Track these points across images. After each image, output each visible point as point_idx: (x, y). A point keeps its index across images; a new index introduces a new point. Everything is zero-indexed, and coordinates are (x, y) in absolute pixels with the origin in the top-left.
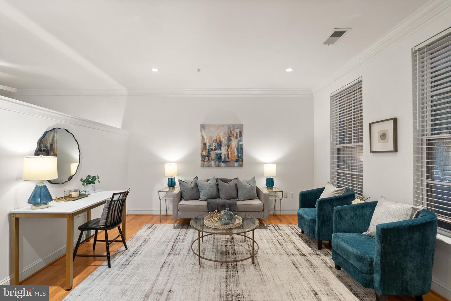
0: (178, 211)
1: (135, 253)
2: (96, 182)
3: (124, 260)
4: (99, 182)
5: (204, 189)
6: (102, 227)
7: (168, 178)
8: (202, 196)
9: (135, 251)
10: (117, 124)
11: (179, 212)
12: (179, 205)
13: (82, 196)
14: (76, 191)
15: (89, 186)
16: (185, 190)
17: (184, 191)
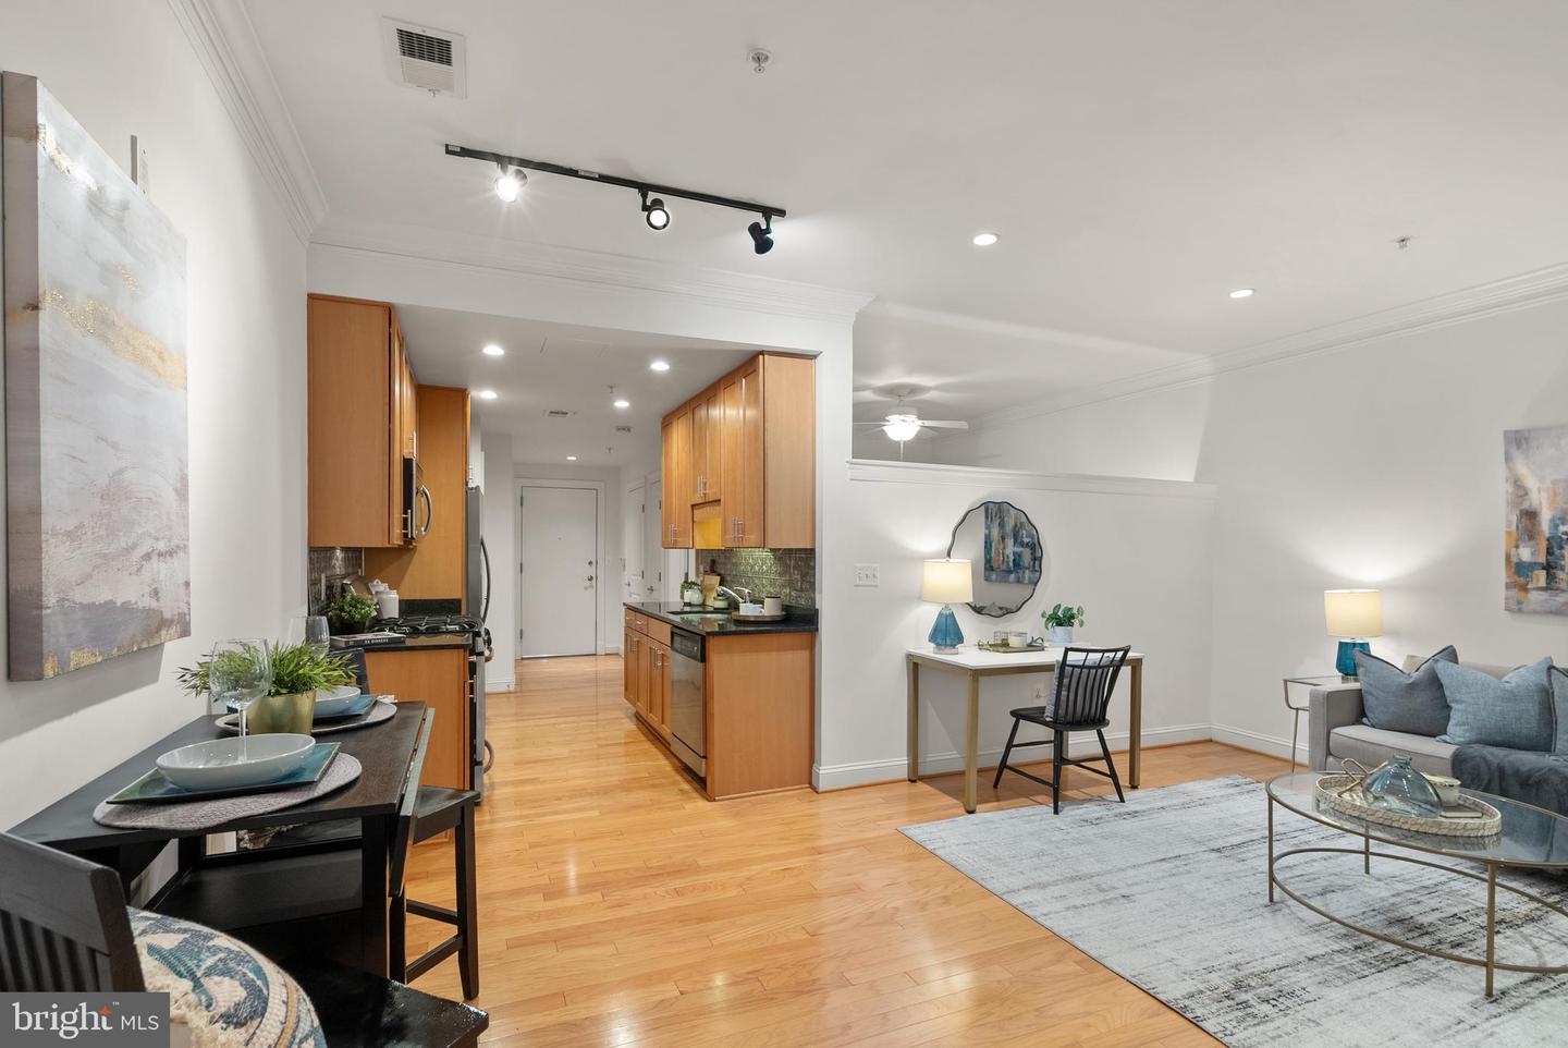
0: (1329, 753)
1: (1134, 814)
2: (1076, 622)
3: (1098, 815)
4: (1082, 624)
5: (1464, 697)
6: (1048, 719)
7: (1341, 643)
8: (1456, 725)
9: (1136, 812)
10: (1180, 469)
11: (1331, 759)
12: (1332, 735)
13: (1032, 647)
14: (1020, 634)
15: (1059, 629)
16: (1372, 690)
17: (1371, 694)
